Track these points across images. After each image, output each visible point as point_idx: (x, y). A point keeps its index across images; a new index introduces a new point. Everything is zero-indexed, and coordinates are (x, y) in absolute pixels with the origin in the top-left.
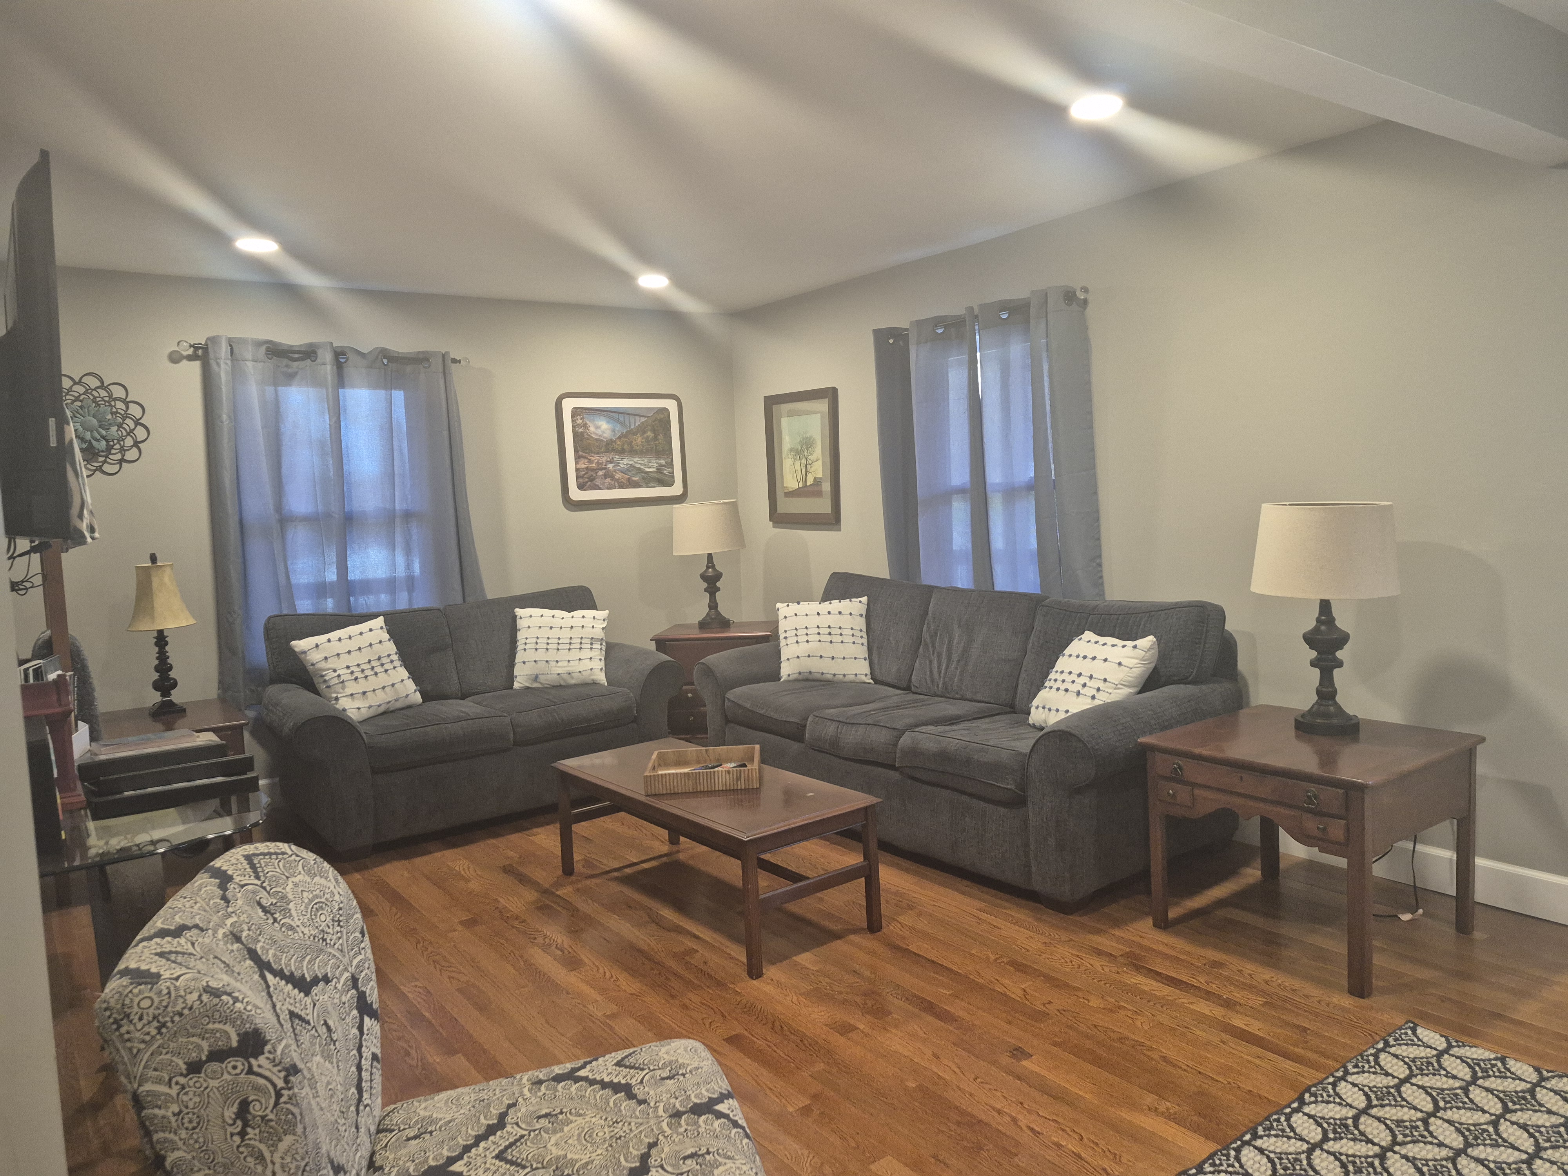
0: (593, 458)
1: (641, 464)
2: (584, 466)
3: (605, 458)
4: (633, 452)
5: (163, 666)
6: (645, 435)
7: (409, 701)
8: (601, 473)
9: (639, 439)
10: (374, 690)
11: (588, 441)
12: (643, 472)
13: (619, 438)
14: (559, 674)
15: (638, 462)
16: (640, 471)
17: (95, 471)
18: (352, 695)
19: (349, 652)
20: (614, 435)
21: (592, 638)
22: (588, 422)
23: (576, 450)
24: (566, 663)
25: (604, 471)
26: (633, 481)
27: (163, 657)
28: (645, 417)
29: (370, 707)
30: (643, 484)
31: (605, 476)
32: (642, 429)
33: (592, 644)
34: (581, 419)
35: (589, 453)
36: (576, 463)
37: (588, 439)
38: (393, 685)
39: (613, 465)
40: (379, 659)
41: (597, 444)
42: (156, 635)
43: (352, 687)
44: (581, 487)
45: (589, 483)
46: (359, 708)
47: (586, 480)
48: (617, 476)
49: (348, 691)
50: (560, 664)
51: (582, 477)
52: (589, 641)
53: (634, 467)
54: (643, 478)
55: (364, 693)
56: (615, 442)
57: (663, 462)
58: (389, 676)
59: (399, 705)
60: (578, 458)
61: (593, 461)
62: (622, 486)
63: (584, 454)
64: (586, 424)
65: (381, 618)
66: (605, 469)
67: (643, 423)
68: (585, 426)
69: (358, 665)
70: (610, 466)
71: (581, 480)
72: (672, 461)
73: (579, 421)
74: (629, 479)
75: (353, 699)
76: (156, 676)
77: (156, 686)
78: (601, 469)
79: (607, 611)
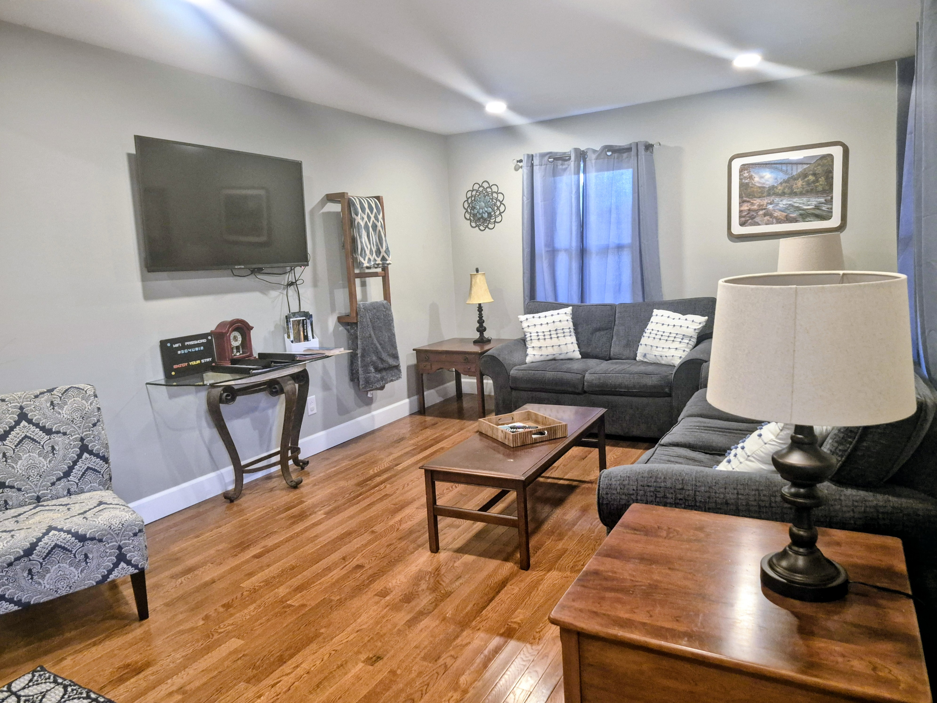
0: (755, 202)
1: (800, 203)
2: (746, 208)
3: (766, 201)
4: (793, 194)
5: (481, 321)
6: (806, 179)
7: (571, 355)
8: (761, 212)
9: (800, 183)
10: (546, 347)
11: (752, 189)
12: (800, 210)
13: (781, 183)
14: (655, 356)
15: (797, 201)
16: (798, 208)
17: (486, 228)
18: (533, 347)
19: (541, 324)
20: (776, 182)
21: (684, 335)
22: (753, 174)
23: (741, 196)
24: (661, 349)
25: (764, 211)
26: (791, 217)
27: (481, 316)
28: (807, 164)
29: (541, 355)
30: (800, 219)
31: (765, 215)
32: (804, 175)
33: (682, 339)
34: (748, 173)
35: (752, 198)
36: (740, 206)
37: (752, 187)
38: (559, 346)
39: (773, 205)
40: (556, 330)
41: (759, 190)
42: (478, 306)
43: (535, 343)
44: (742, 224)
45: (750, 221)
46: (534, 355)
47: (748, 218)
48: (776, 214)
49: (533, 345)
50: (658, 349)
51: (744, 217)
52: (681, 337)
53: (793, 206)
54: (801, 215)
55: (540, 347)
56: (776, 187)
57: (822, 200)
58: (559, 340)
59: (562, 357)
60: (742, 202)
61: (755, 203)
62: (779, 221)
63: (748, 199)
64: (752, 176)
65: (571, 308)
66: (765, 209)
67: (805, 169)
68: (751, 177)
69: (543, 332)
70: (770, 207)
71: (743, 219)
72: (832, 198)
73: (746, 175)
74: (787, 215)
75: (533, 350)
76: (478, 325)
77: (478, 330)
78: (762, 209)
79: (706, 318)
